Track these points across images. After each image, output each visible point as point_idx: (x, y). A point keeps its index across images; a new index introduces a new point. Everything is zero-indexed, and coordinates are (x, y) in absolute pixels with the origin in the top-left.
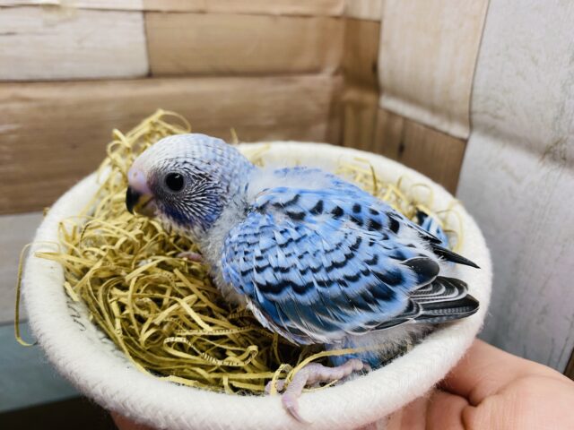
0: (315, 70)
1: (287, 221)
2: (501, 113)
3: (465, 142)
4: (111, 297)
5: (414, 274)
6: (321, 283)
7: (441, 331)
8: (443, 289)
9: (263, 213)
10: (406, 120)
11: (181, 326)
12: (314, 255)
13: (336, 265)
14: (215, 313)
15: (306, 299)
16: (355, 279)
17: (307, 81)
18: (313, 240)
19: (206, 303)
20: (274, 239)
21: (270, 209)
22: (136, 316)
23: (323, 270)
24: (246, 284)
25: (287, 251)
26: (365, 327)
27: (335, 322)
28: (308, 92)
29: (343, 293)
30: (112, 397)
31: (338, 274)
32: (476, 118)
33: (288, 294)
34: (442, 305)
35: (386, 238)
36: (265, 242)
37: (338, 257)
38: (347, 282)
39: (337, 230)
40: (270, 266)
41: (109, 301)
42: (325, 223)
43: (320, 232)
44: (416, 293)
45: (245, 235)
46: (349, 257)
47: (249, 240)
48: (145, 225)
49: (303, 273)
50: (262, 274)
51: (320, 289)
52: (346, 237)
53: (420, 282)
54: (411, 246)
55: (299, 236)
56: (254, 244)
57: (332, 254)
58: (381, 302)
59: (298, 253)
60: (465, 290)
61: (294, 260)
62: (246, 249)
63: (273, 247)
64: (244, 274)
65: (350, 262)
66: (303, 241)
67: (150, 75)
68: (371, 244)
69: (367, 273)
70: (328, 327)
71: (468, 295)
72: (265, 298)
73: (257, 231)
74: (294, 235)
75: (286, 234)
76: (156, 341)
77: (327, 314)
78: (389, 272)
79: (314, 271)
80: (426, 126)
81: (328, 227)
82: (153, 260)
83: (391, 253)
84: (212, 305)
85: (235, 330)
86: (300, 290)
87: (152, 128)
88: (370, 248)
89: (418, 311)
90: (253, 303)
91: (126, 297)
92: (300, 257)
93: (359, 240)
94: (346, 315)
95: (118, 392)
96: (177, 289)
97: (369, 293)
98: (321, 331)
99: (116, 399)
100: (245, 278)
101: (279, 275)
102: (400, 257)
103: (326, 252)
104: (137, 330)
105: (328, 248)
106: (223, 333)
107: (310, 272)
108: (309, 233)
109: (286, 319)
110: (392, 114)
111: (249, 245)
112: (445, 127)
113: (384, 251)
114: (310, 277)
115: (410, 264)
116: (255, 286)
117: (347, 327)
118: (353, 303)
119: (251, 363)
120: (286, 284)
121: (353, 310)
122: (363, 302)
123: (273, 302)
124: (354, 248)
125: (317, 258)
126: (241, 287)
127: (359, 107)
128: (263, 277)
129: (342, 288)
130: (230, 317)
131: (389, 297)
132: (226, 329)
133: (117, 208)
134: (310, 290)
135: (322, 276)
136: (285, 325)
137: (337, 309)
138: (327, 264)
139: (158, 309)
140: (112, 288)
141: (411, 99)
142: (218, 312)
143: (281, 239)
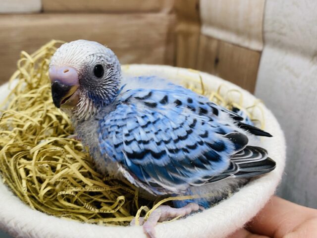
0: (156, 10)
1: (145, 109)
2: (284, 31)
3: (260, 53)
4: (19, 164)
5: (232, 144)
6: (171, 151)
7: (252, 183)
8: (251, 154)
9: (128, 104)
10: (219, 41)
11: (69, 185)
12: (166, 132)
13: (180, 138)
14: (93, 176)
15: (161, 162)
16: (194, 147)
17: (151, 17)
18: (164, 121)
19: (88, 169)
20: (137, 122)
21: (133, 101)
22: (37, 177)
23: (172, 142)
24: (118, 153)
25: (147, 130)
26: (203, 180)
27: (182, 178)
28: (152, 25)
29: (187, 157)
30: (22, 228)
31: (182, 144)
32: (268, 35)
33: (148, 159)
34: (252, 164)
35: (211, 120)
36: (130, 124)
37: (182, 132)
38: (189, 150)
39: (180, 114)
40: (135, 140)
41: (18, 167)
42: (172, 110)
43: (168, 116)
44: (234, 156)
45: (116, 120)
46: (189, 132)
47: (119, 123)
48: (44, 115)
49: (158, 144)
50: (130, 146)
51: (171, 155)
52: (186, 119)
53: (237, 149)
54: (227, 125)
55: (155, 120)
56: (122, 126)
57: (178, 131)
58: (213, 163)
59: (155, 131)
60: (266, 154)
61: (152, 135)
62: (117, 130)
63: (137, 128)
64: (116, 146)
65: (190, 136)
66: (157, 123)
67: (42, 12)
68: (203, 124)
69: (201, 143)
70: (177, 181)
71: (268, 158)
72: (132, 162)
73: (125, 117)
74: (151, 119)
75: (146, 118)
76: (51, 196)
77: (176, 172)
78: (216, 142)
79: (166, 142)
80: (234, 44)
81: (173, 112)
82: (49, 140)
83: (216, 129)
84: (91, 171)
85: (108, 188)
86: (157, 156)
87: (48, 52)
88: (202, 126)
89: (236, 169)
90: (123, 167)
91: (30, 164)
92: (156, 133)
93: (195, 121)
94: (189, 172)
95: (26, 225)
96: (67, 159)
97: (204, 157)
98: (172, 184)
99: (25, 230)
100: (117, 149)
101: (142, 146)
102: (222, 132)
103: (174, 129)
104: (38, 188)
105: (175, 127)
106: (99, 190)
107: (163, 144)
108: (161, 117)
109: (148, 176)
110: (210, 38)
111: (119, 127)
112: (246, 44)
113: (212, 128)
114: (163, 147)
115: (229, 137)
116: (125, 154)
117: (190, 180)
118: (194, 164)
119: (119, 211)
120: (147, 152)
121: (194, 169)
122: (200, 163)
123: (138, 165)
124: (192, 126)
125: (167, 133)
126: (114, 157)
127: (187, 35)
128: (131, 148)
129: (186, 154)
130: (104, 179)
131: (217, 159)
132: (101, 187)
133: (23, 105)
134: (164, 156)
135: (171, 146)
136: (147, 181)
137: (183, 168)
138: (175, 137)
139: (53, 173)
140: (20, 159)
141: (223, 27)
142: (96, 176)
143: (142, 122)
